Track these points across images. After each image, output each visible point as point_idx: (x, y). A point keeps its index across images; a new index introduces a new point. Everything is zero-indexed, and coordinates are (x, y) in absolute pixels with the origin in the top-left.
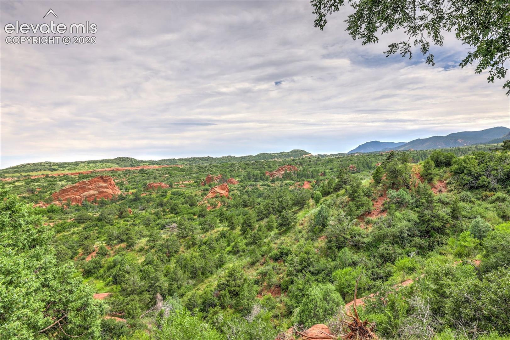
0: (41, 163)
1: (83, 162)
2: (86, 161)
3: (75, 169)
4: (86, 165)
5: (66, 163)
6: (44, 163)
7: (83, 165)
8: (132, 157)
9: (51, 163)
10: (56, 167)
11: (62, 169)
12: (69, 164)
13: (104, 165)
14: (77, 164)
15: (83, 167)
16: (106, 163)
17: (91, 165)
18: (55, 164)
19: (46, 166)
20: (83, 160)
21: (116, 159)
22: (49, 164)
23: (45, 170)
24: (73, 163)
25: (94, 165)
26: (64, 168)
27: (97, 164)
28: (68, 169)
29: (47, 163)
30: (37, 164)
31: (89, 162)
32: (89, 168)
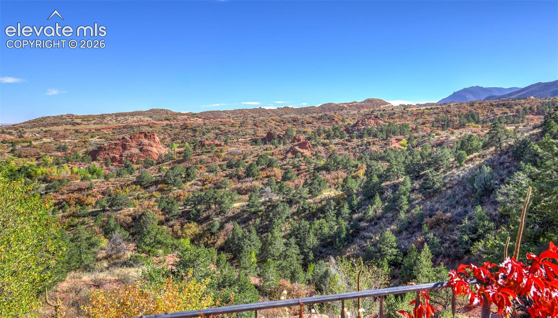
0: (62, 116)
1: (110, 115)
2: (113, 114)
3: (101, 123)
4: (114, 118)
5: (89, 116)
6: (65, 116)
7: (110, 118)
8: (168, 109)
9: (73, 115)
10: (79, 121)
11: (85, 123)
12: (94, 117)
13: (135, 119)
14: (103, 117)
15: (111, 120)
16: (137, 116)
17: (119, 119)
18: (77, 117)
19: (68, 120)
20: (110, 113)
21: (149, 111)
22: (71, 117)
23: (66, 124)
24: (98, 115)
25: (123, 118)
26: (89, 122)
27: (126, 117)
28: (94, 124)
29: (69, 116)
30: (58, 117)
31: (117, 115)
32: (118, 122)
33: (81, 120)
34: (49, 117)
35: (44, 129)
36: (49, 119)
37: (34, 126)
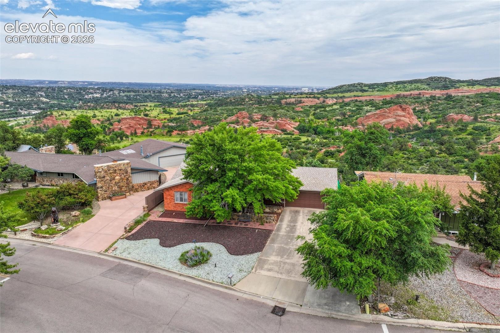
0: (354, 84)
1: (391, 83)
2: (394, 82)
3: (383, 90)
4: (395, 86)
5: (376, 84)
6: (357, 84)
7: (391, 86)
8: (447, 77)
9: (362, 84)
10: (366, 88)
11: (371, 90)
12: (378, 85)
13: (413, 86)
14: (385, 85)
15: (391, 88)
16: (415, 84)
17: (399, 86)
18: (366, 85)
19: (358, 88)
20: (392, 81)
21: (427, 79)
22: (361, 85)
23: (357, 91)
25: (402, 86)
26: (373, 89)
27: (405, 85)
28: (377, 91)
29: (359, 84)
30: (351, 85)
31: (398, 83)
32: (397, 89)
33: (368, 87)
34: (345, 85)
35: (340, 95)
36: (345, 87)
37: (335, 93)
